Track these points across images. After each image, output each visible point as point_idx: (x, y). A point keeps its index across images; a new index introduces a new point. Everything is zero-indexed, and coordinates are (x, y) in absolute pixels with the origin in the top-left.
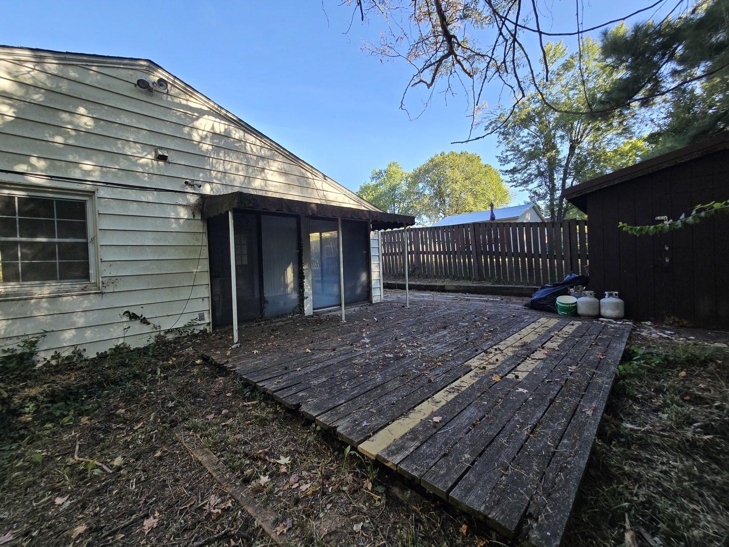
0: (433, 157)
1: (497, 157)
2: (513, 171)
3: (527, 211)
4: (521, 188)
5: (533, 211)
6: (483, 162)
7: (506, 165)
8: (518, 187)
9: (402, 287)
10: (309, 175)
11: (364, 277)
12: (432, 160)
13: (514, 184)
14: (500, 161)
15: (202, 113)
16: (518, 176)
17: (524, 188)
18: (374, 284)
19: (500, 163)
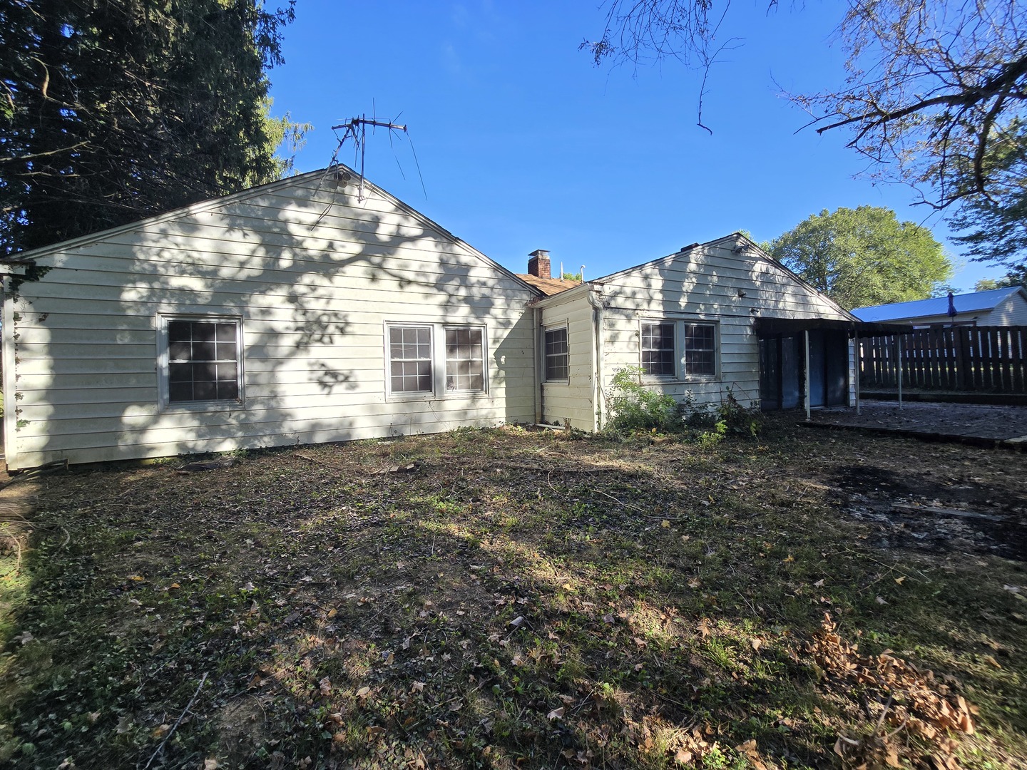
0: (807, 219)
1: (946, 220)
2: (977, 238)
3: (1008, 300)
4: (993, 262)
5: (1019, 298)
6: (899, 219)
7: (961, 230)
8: (984, 261)
9: (895, 398)
10: (808, 293)
11: (842, 382)
12: (805, 224)
13: (978, 257)
14: (953, 225)
15: (756, 259)
16: (986, 245)
17: (996, 263)
18: (852, 389)
19: (951, 228)
